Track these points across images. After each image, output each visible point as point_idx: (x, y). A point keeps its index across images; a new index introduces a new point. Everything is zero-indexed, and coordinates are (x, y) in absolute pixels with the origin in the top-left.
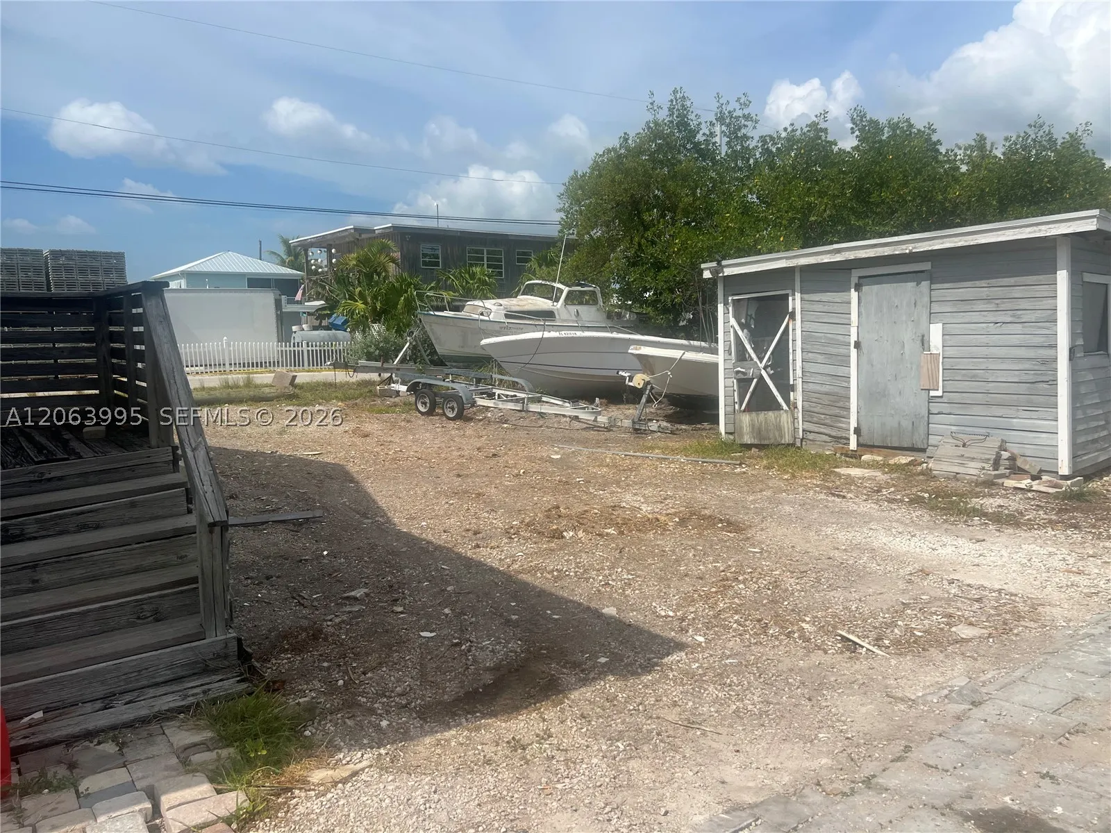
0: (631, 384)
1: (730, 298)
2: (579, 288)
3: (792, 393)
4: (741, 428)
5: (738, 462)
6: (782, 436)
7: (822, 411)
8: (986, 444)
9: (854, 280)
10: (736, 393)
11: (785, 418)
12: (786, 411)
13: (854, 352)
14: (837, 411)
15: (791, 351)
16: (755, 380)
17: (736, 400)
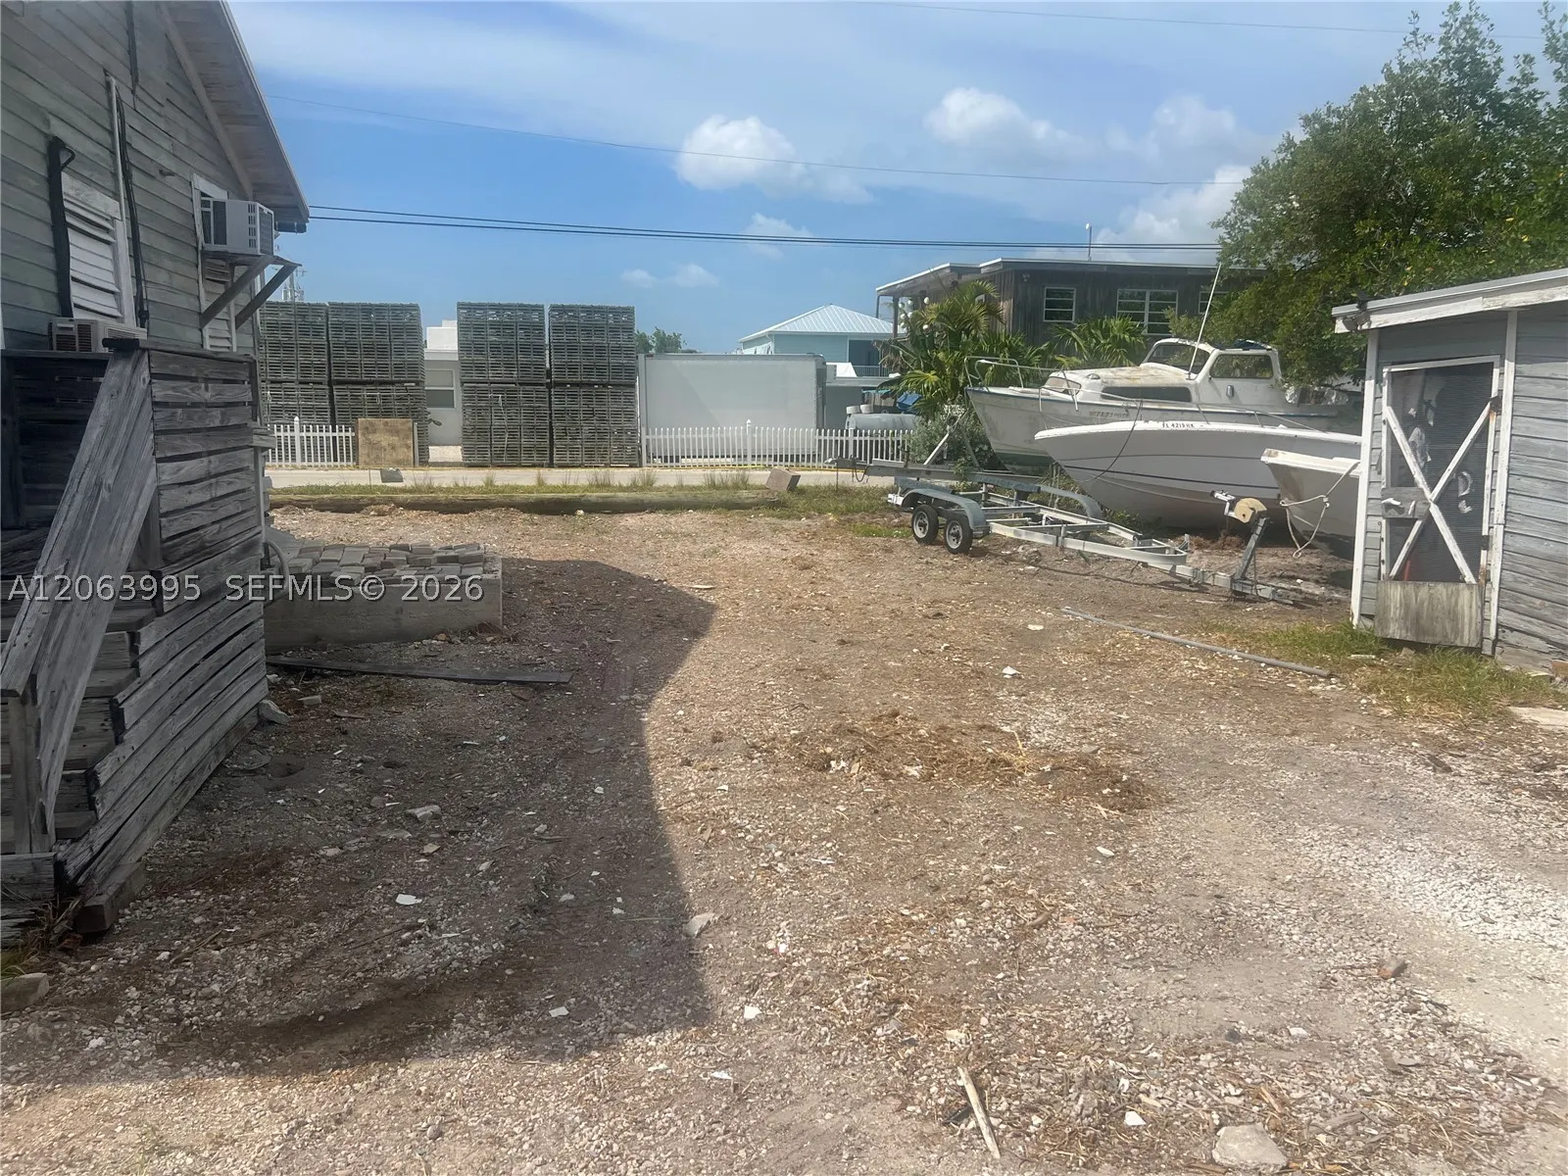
0: (1232, 514)
1: (1385, 370)
2: (1240, 351)
3: (1483, 553)
4: (1386, 609)
5: (1325, 673)
6: (1457, 632)
7: (1538, 591)
10: (1383, 544)
11: (1466, 599)
12: (1470, 586)
15: (1488, 472)
16: (1418, 523)
17: (1383, 557)
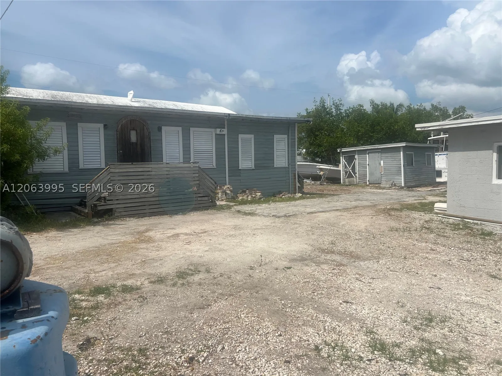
0: (320, 174)
1: (343, 156)
3: (356, 174)
4: (346, 181)
5: (346, 187)
6: (354, 183)
7: (362, 177)
8: (391, 182)
9: (367, 153)
11: (355, 179)
13: (368, 166)
14: (365, 177)
15: (356, 166)
16: (349, 172)
17: (345, 176)
